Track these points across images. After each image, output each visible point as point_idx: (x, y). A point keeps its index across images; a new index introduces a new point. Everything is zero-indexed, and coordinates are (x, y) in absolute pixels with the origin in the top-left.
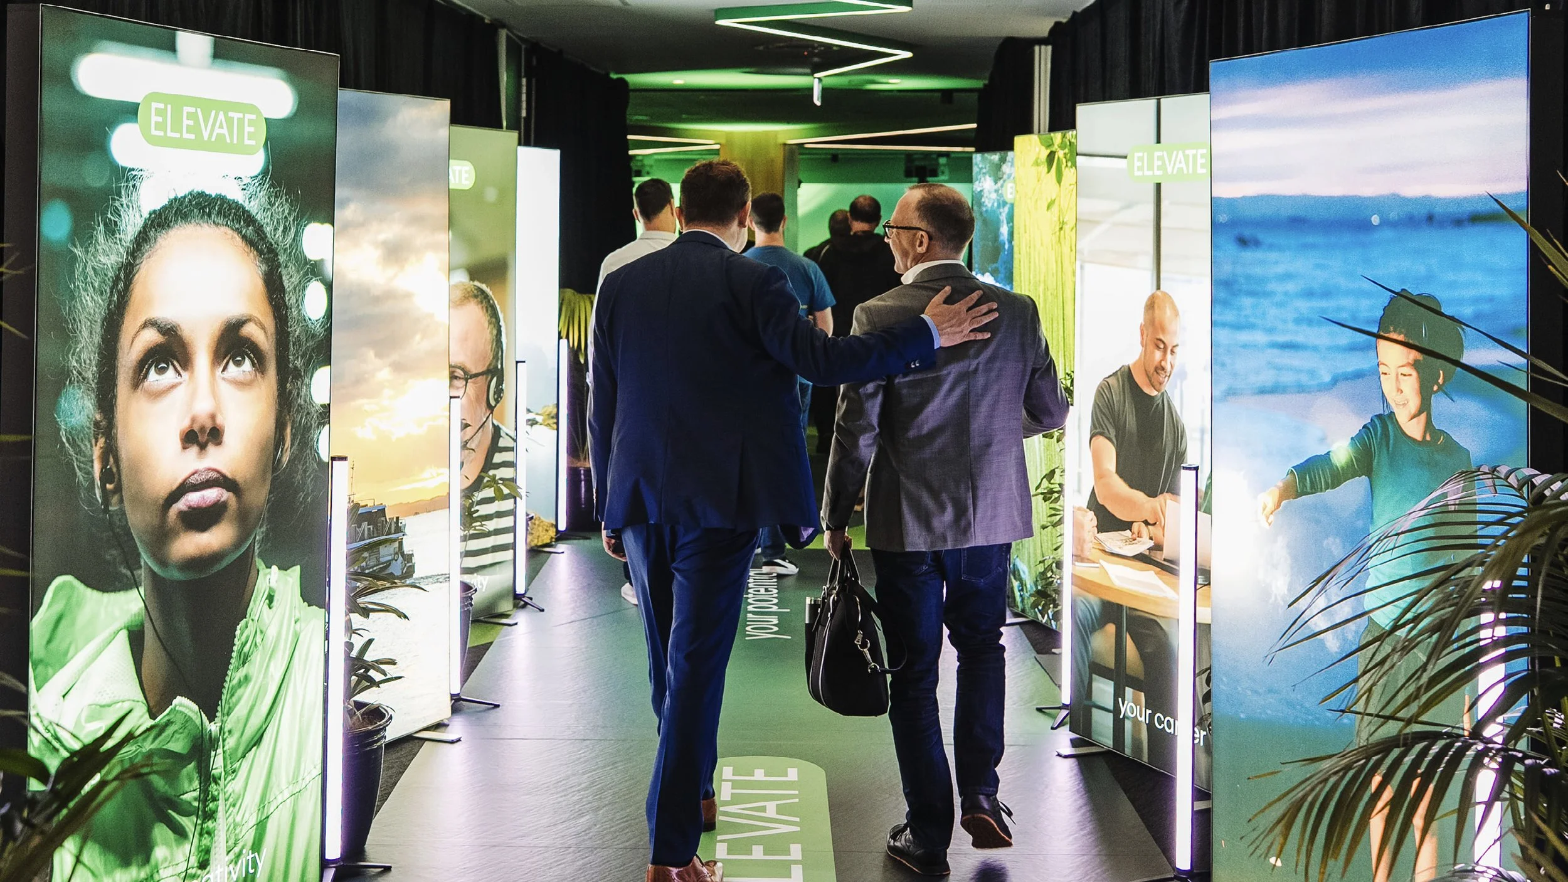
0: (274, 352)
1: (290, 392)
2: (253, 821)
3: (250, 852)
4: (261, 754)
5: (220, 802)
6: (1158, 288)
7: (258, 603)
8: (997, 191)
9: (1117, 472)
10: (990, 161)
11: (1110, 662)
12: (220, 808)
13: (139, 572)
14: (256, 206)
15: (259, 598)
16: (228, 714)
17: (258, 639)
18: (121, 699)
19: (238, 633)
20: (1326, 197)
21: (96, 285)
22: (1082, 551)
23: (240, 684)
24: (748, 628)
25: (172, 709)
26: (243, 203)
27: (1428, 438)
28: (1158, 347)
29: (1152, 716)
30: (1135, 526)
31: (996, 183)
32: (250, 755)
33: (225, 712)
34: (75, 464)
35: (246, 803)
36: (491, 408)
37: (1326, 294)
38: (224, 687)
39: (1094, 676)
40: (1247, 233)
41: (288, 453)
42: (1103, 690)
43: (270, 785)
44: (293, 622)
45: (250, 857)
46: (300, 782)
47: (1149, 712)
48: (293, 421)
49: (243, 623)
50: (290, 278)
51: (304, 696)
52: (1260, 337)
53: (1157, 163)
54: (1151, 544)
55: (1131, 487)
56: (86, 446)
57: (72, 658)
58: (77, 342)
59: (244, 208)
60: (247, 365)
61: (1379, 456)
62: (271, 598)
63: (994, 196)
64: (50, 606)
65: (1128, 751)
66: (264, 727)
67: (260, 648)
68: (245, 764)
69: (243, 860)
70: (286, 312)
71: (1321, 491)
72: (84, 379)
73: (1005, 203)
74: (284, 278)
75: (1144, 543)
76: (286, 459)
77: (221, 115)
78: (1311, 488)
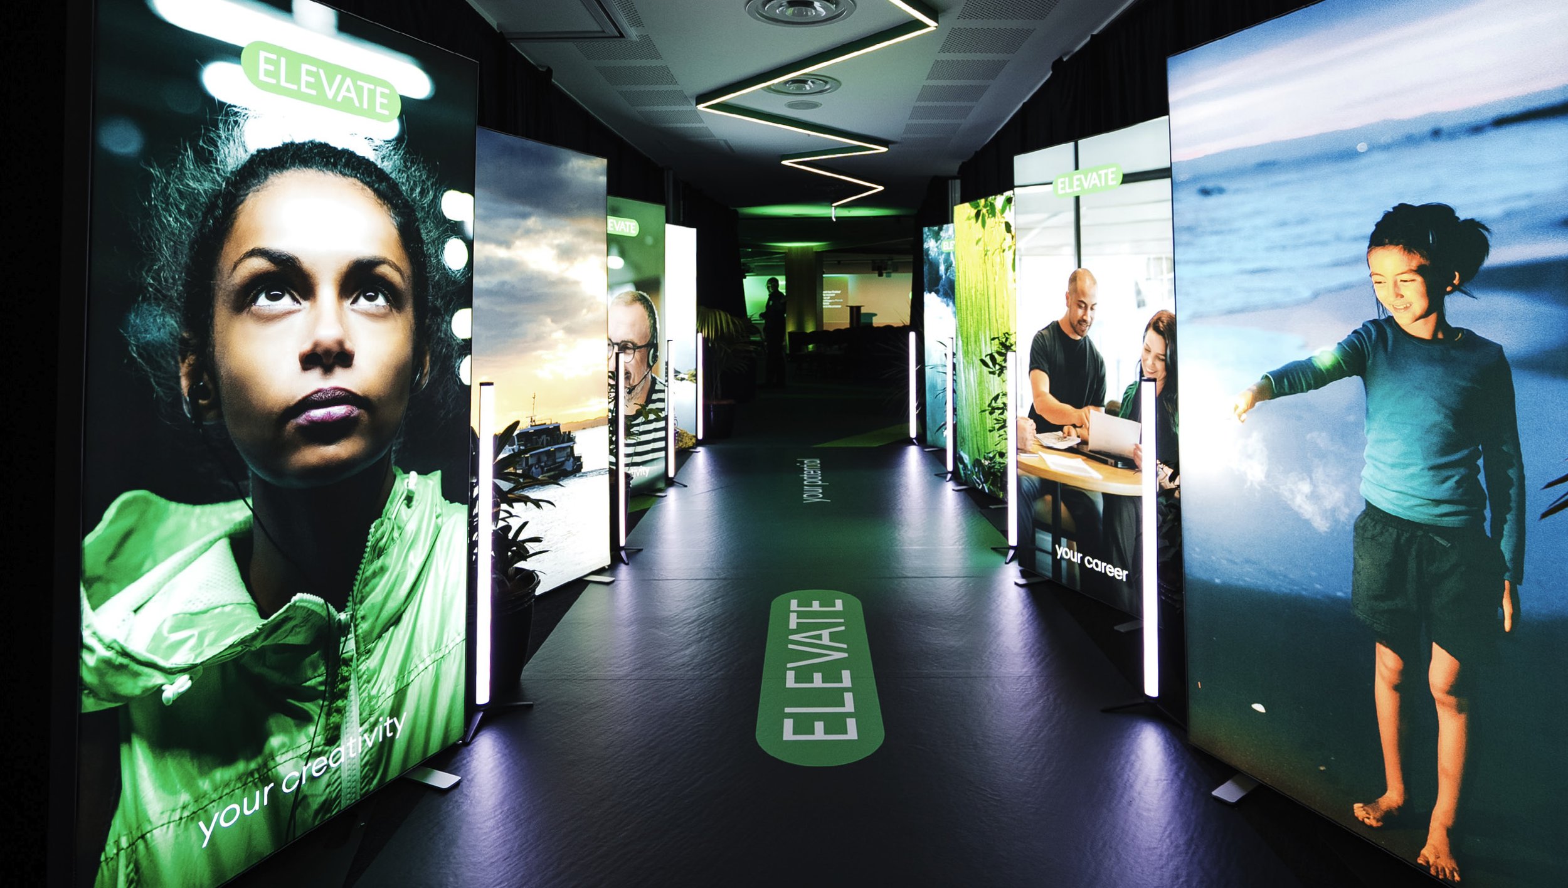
0: (411, 292)
1: (430, 326)
2: (391, 691)
3: (388, 718)
4: (401, 632)
5: (352, 681)
6: (1079, 266)
7: (394, 504)
8: (937, 247)
9: (1051, 392)
10: (934, 231)
11: (1049, 519)
12: (352, 687)
13: (246, 483)
14: (390, 166)
15: (397, 500)
16: (361, 602)
17: (396, 534)
18: (222, 603)
19: (372, 530)
20: (1300, 139)
21: (183, 208)
22: (1025, 445)
23: (375, 574)
24: (805, 496)
25: (290, 606)
26: (374, 161)
27: (1440, 336)
28: (1080, 307)
29: (1082, 559)
30: (1066, 428)
31: (937, 242)
32: (387, 635)
33: (358, 600)
34: (152, 380)
35: (384, 675)
36: (650, 367)
37: (1303, 221)
38: (356, 580)
39: (1037, 529)
40: (1209, 185)
41: (427, 377)
42: (1045, 539)
43: (411, 656)
44: (434, 517)
45: (387, 724)
46: (443, 650)
47: (1080, 555)
48: (433, 351)
49: (378, 521)
50: (428, 232)
51: (447, 577)
52: (1227, 268)
53: (1076, 183)
54: (1079, 440)
55: (1061, 402)
56: (168, 362)
57: (148, 571)
58: (155, 260)
59: (376, 166)
60: (381, 301)
61: (1374, 357)
62: (409, 499)
63: (936, 249)
64: (112, 522)
65: (1064, 581)
66: (403, 609)
67: (398, 542)
68: (381, 645)
69: (378, 730)
70: (425, 260)
71: (1302, 391)
72: (165, 296)
73: (942, 253)
74: (422, 231)
75: (1073, 440)
76: (425, 381)
77: (348, 81)
78: (1290, 390)
